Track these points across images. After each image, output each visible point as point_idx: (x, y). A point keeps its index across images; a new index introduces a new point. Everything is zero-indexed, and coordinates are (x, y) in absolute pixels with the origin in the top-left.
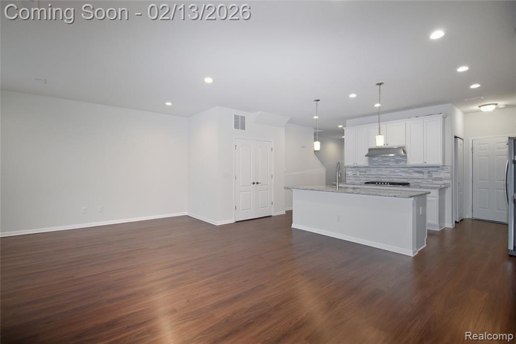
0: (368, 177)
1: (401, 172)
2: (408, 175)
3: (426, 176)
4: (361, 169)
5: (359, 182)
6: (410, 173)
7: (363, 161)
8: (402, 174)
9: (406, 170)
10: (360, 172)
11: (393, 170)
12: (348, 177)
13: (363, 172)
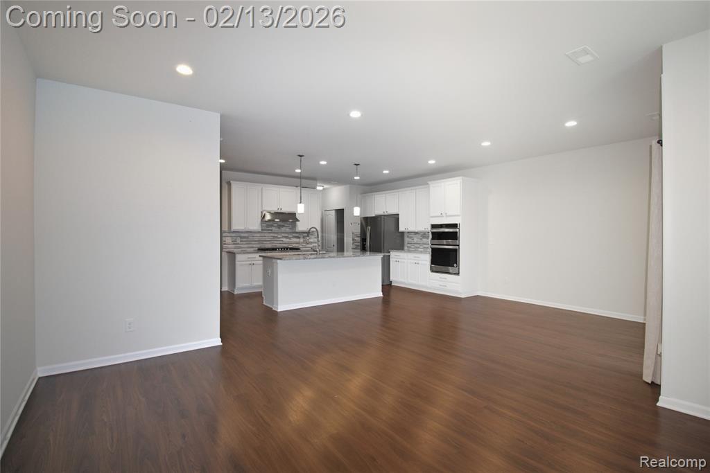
0: (263, 243)
1: (283, 237)
2: (288, 240)
3: (302, 240)
4: (243, 235)
5: (252, 249)
6: (290, 238)
7: (255, 226)
8: (284, 239)
9: (286, 235)
10: (241, 238)
11: (276, 235)
12: (225, 244)
13: (244, 237)
